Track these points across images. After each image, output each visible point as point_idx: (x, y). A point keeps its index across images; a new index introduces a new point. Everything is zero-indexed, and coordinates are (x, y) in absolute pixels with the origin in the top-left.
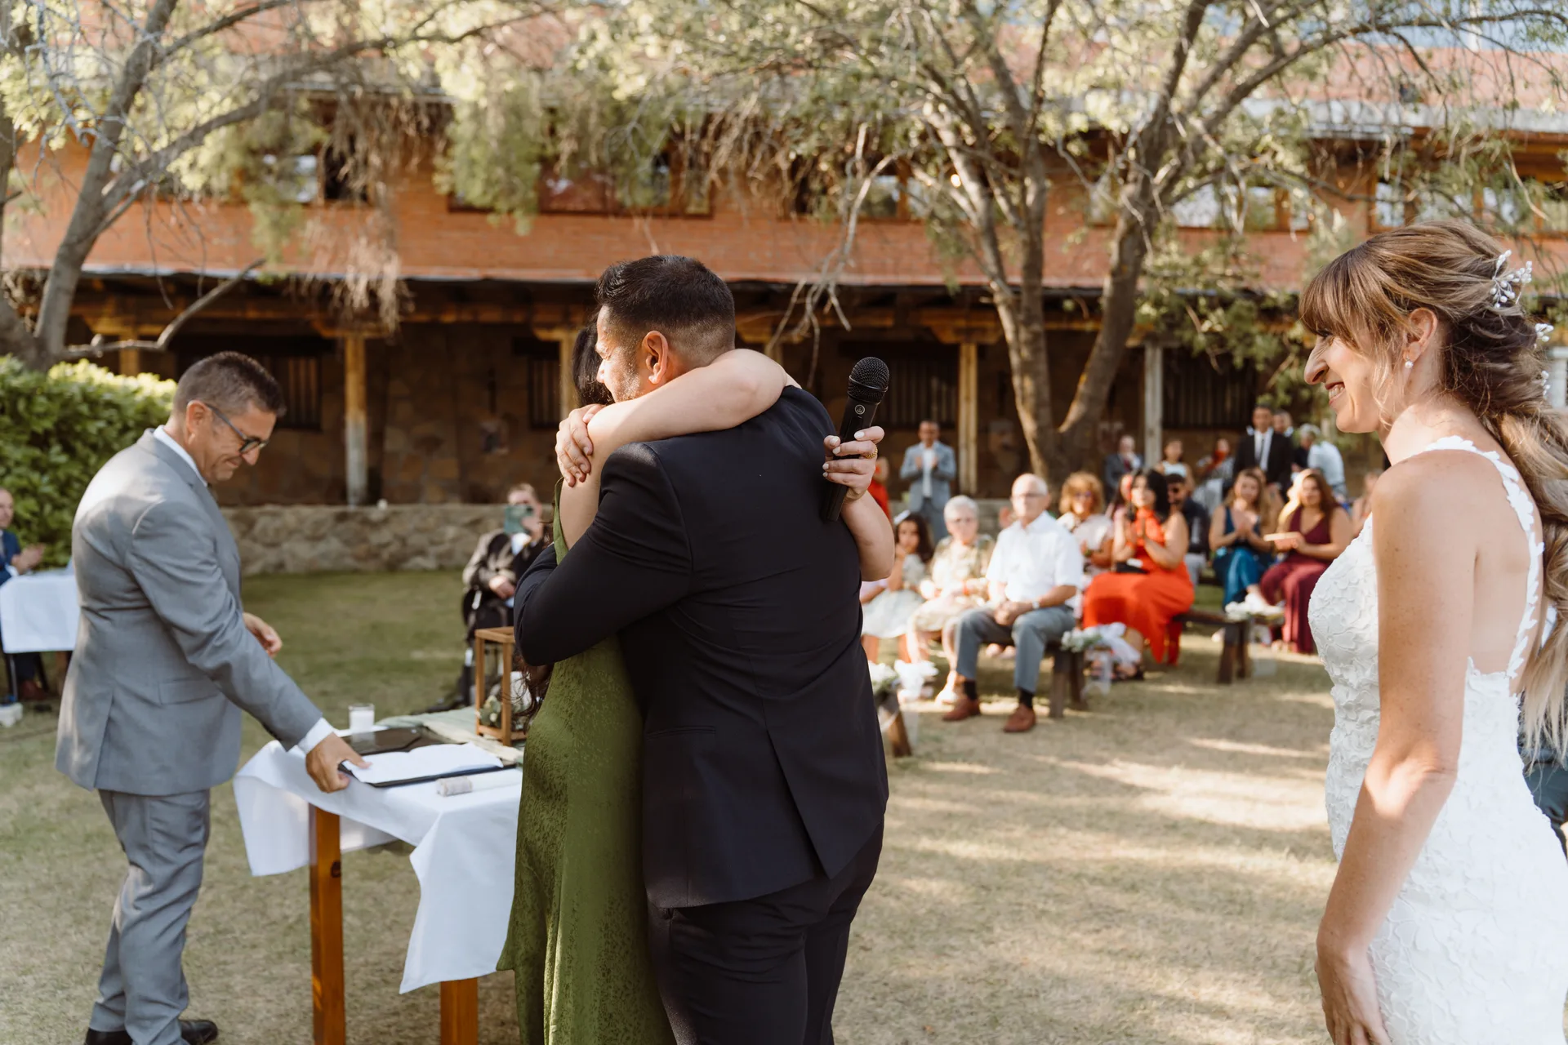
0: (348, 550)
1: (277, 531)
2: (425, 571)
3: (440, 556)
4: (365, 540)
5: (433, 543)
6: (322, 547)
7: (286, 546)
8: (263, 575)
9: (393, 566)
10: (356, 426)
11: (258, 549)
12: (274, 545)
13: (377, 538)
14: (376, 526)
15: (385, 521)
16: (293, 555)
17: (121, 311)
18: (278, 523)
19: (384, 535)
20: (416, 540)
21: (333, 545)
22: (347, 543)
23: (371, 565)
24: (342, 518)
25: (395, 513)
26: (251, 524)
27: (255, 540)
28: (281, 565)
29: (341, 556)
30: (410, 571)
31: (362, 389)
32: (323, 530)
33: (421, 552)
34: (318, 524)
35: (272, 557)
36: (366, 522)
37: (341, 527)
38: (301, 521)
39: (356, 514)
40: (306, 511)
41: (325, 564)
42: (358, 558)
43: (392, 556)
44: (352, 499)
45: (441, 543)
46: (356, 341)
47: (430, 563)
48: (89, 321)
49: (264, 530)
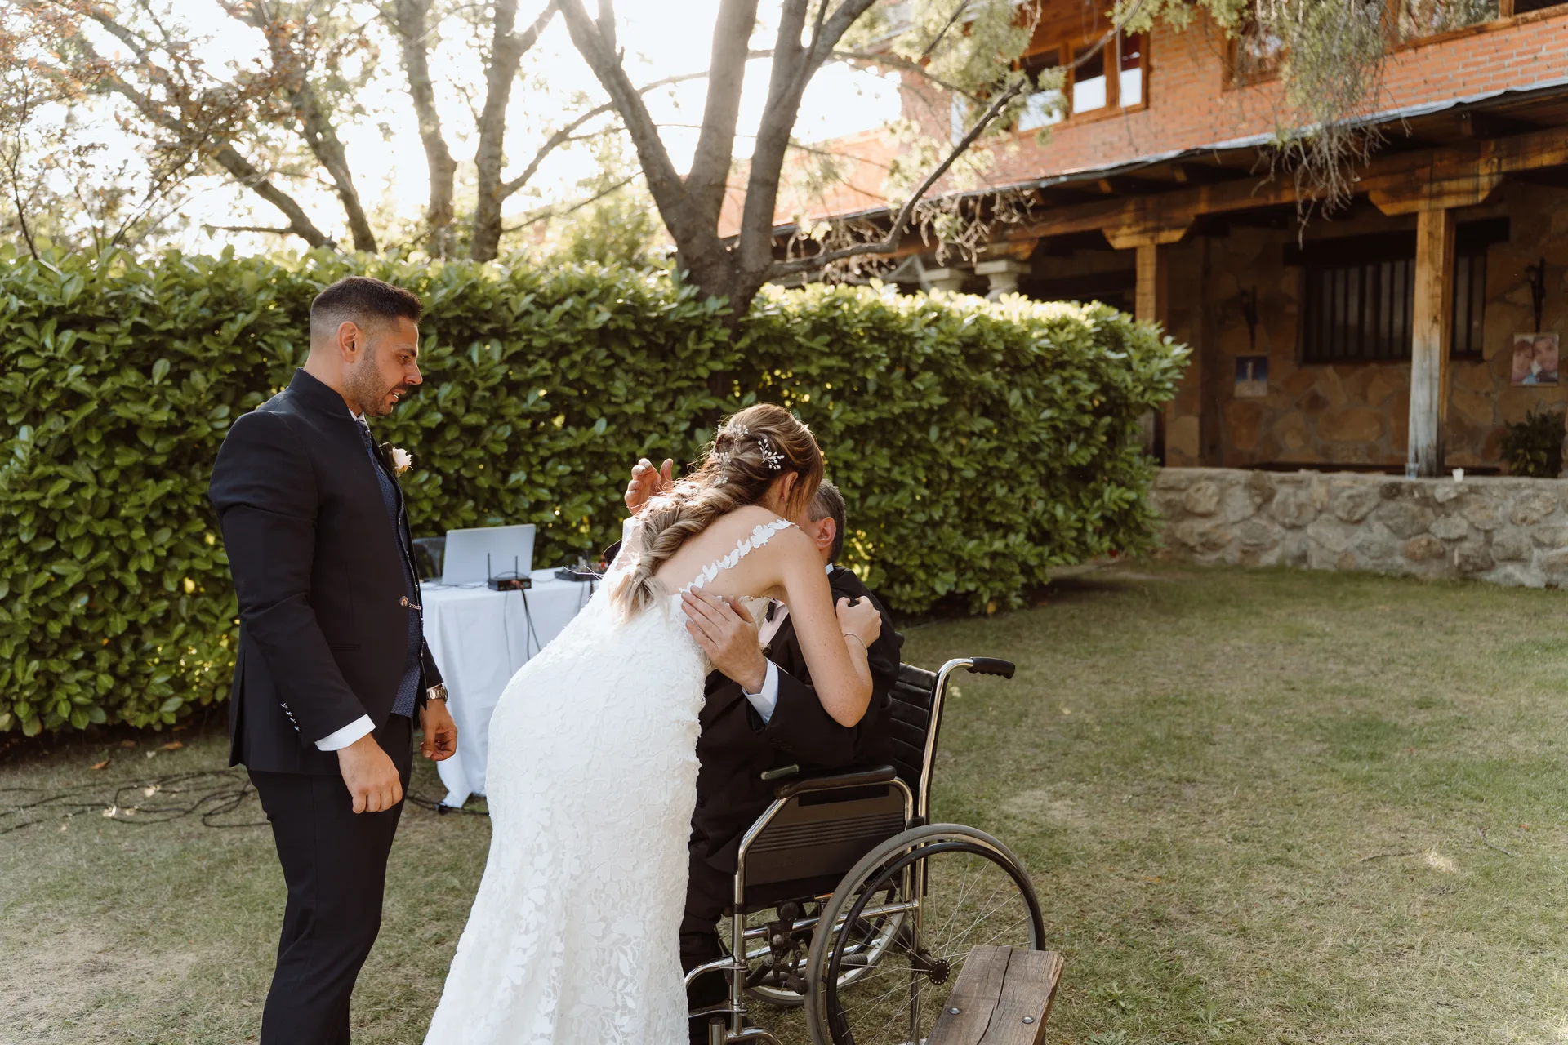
0: (1399, 543)
1: (1300, 507)
2: (1521, 587)
3: (1549, 567)
4: (1426, 530)
5: (1539, 544)
6: (1361, 535)
7: (1310, 530)
8: (1278, 570)
9: (1468, 576)
10: (1428, 348)
11: (1277, 530)
12: (1293, 527)
13: (1442, 528)
14: (1441, 508)
15: (1459, 501)
16: (1321, 546)
17: (1142, 215)
18: (1302, 496)
19: (1457, 525)
20: (1507, 536)
21: (1378, 533)
22: (1396, 531)
23: (1433, 571)
24: (1391, 493)
25: (1473, 490)
26: (1268, 497)
27: (1272, 518)
28: (1303, 557)
29: (1390, 552)
30: (1496, 585)
31: (1438, 290)
32: (1364, 510)
33: (1516, 558)
34: (1356, 500)
35: (1292, 544)
36: (1427, 501)
37: (1392, 505)
38: (1333, 495)
39: (1413, 487)
40: (1343, 478)
41: (1364, 562)
42: (1411, 556)
43: (1466, 559)
44: (1411, 465)
45: (1552, 545)
46: (1433, 211)
47: (1532, 577)
48: (1108, 233)
49: (1284, 503)
